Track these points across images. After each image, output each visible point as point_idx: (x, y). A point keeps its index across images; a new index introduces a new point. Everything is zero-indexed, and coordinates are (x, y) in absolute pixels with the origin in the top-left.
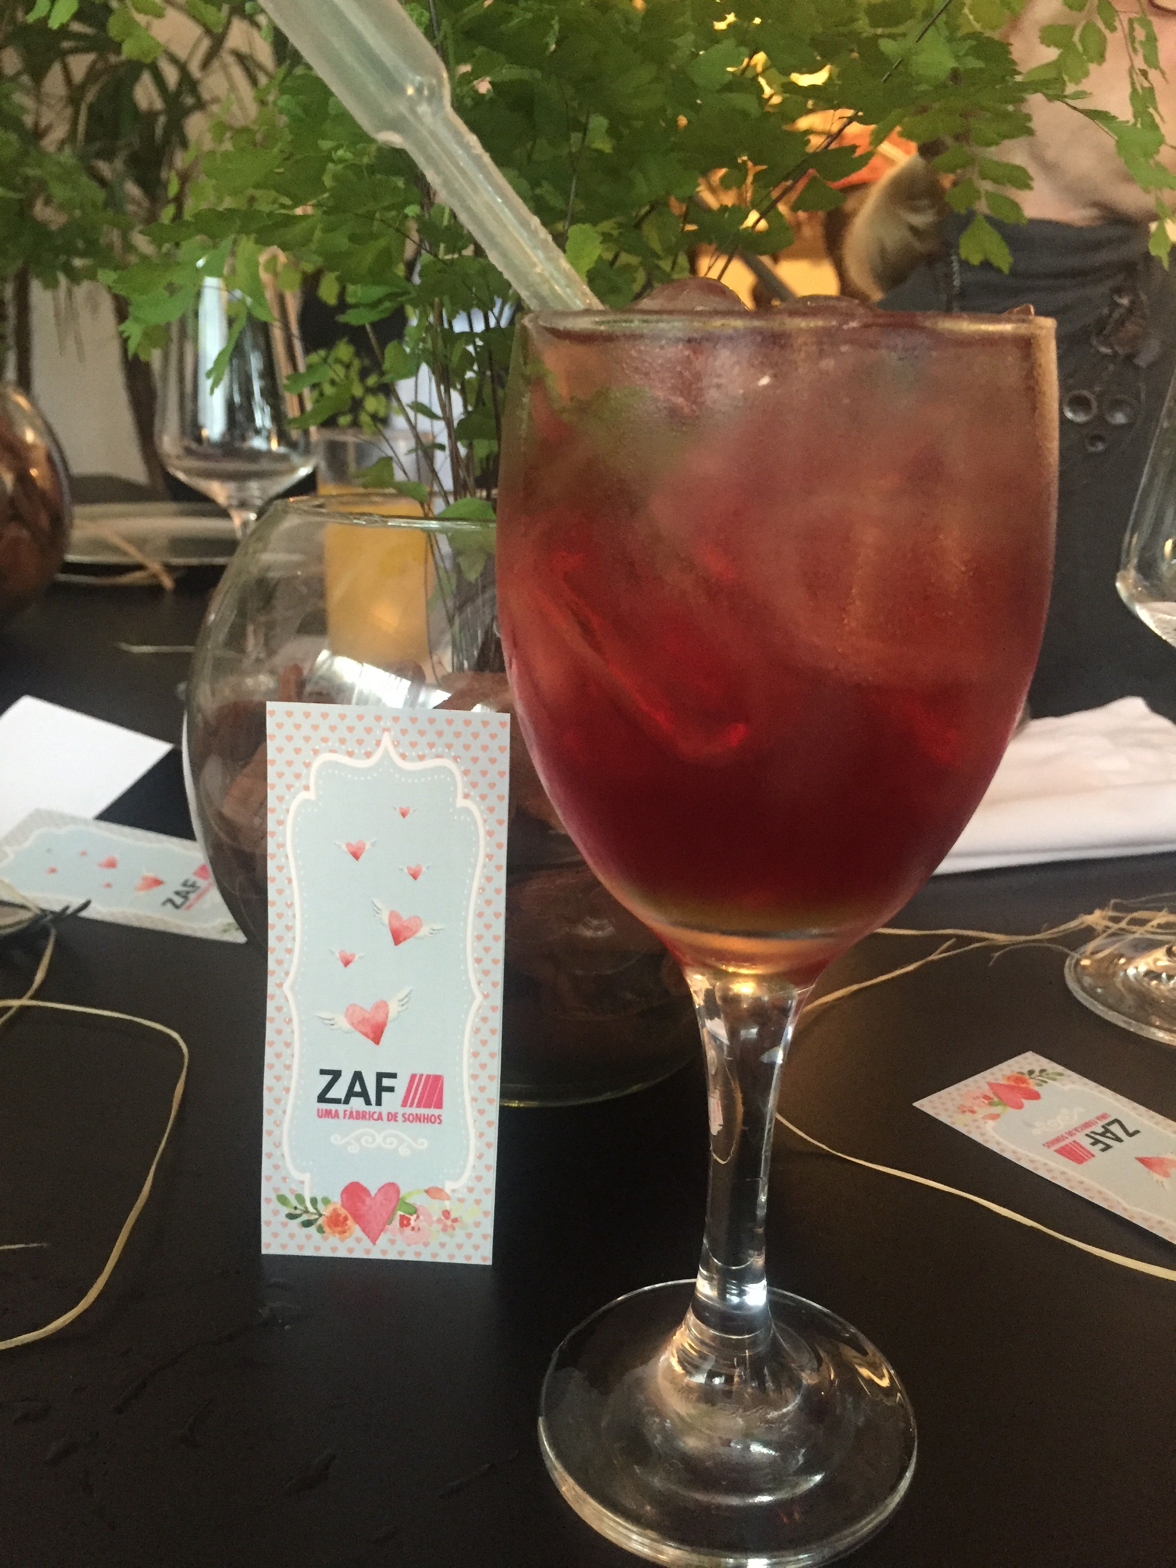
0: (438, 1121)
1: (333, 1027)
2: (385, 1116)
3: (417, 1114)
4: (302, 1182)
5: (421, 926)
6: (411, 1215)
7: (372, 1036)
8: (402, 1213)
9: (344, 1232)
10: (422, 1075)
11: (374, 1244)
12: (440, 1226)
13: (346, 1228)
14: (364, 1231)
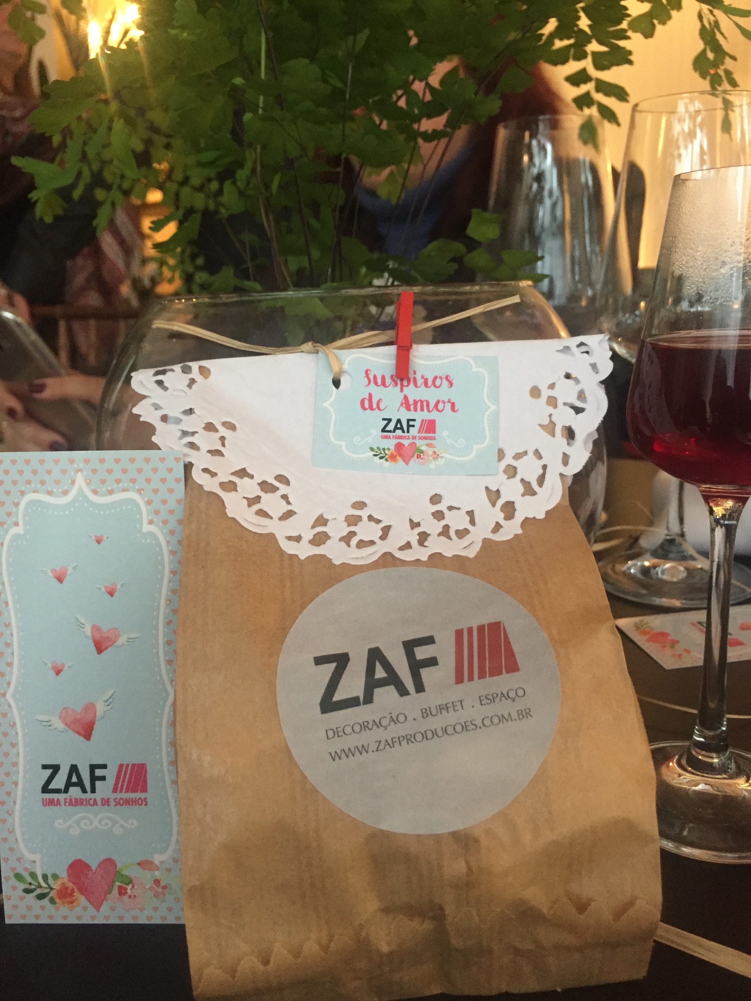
0: (144, 803)
1: (50, 727)
2: (99, 801)
3: (126, 799)
4: (34, 862)
5: (120, 636)
6: (128, 885)
7: (83, 733)
8: (120, 884)
9: (72, 902)
10: (128, 765)
11: (98, 911)
12: (152, 894)
13: (74, 898)
14: (88, 900)
